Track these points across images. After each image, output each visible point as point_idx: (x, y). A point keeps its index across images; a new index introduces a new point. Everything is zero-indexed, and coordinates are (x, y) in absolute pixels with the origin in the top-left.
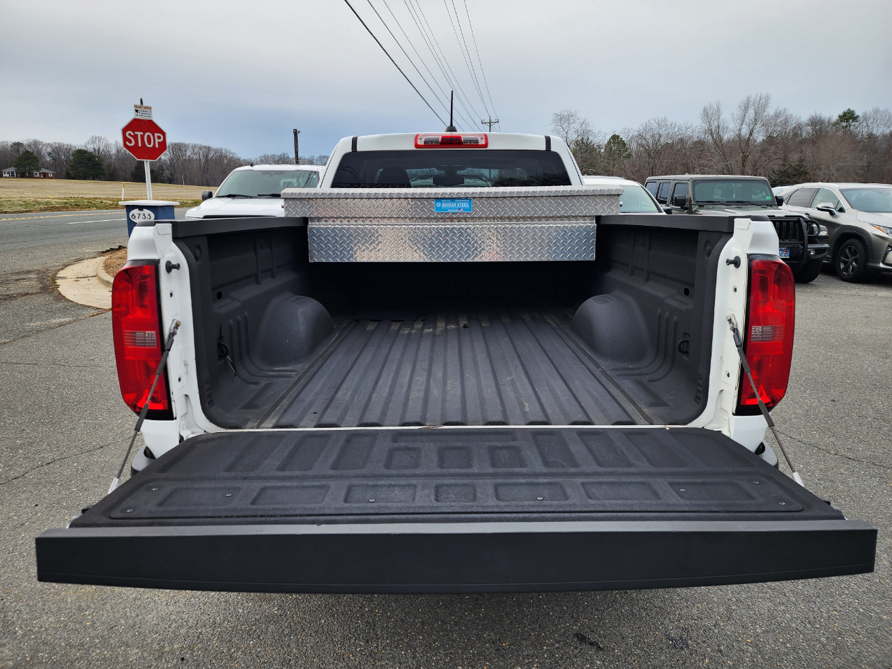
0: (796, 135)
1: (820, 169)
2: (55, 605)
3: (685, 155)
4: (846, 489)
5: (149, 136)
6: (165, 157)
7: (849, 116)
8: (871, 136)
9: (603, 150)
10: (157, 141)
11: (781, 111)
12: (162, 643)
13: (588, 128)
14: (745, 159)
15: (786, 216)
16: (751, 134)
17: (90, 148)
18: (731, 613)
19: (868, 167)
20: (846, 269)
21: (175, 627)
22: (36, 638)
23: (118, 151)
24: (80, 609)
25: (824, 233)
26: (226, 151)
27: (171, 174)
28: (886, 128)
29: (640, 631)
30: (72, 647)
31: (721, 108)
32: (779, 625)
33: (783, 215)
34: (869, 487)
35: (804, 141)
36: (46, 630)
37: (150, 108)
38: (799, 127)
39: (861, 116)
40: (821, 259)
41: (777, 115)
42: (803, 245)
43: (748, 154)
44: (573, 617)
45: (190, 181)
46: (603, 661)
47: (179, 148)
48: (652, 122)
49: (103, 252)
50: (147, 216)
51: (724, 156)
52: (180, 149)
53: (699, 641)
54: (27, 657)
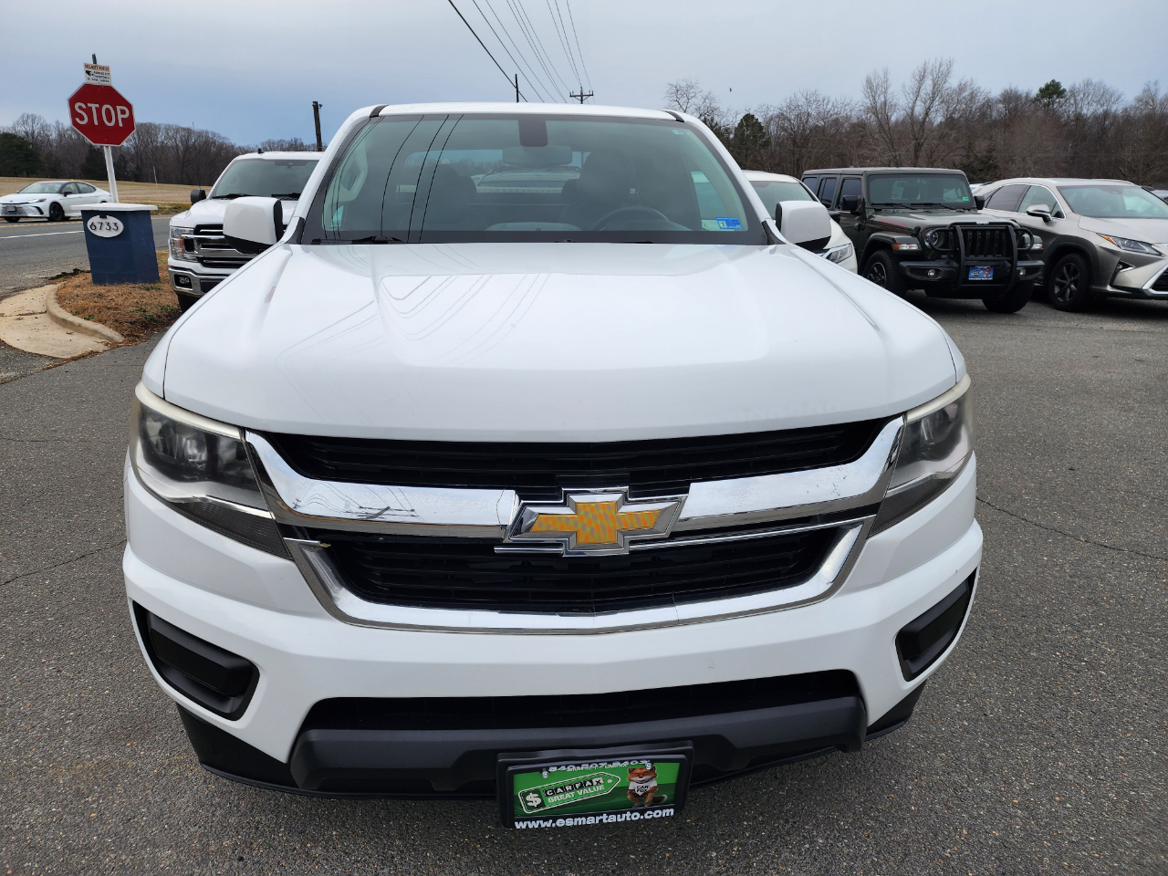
0: (983, 115)
1: (1013, 161)
2: (40, 790)
3: (840, 142)
4: (1108, 588)
5: (108, 111)
6: (128, 143)
7: (1052, 90)
8: (1079, 118)
9: (732, 136)
10: (120, 116)
11: (966, 82)
12: (205, 840)
13: (713, 105)
14: (918, 148)
15: (990, 223)
16: (927, 114)
17: (21, 130)
18: (986, 764)
19: (1073, 158)
20: (1062, 294)
21: (221, 815)
22: (18, 840)
23: (61, 135)
24: (79, 794)
25: (1037, 246)
26: (214, 134)
27: (138, 168)
28: (1099, 106)
29: (870, 794)
30: (72, 851)
31: (890, 77)
32: (1052, 778)
33: (986, 222)
34: (1137, 584)
35: (995, 124)
36: (32, 827)
37: (107, 69)
38: (988, 104)
39: (1068, 90)
40: (1032, 281)
41: (962, 88)
42: (1011, 262)
43: (922, 141)
44: (776, 778)
45: (165, 179)
46: (827, 839)
47: (149, 130)
48: (799, 95)
49: (53, 279)
50: (113, 226)
51: (892, 143)
52: (148, 133)
53: (950, 804)
54: (8, 869)
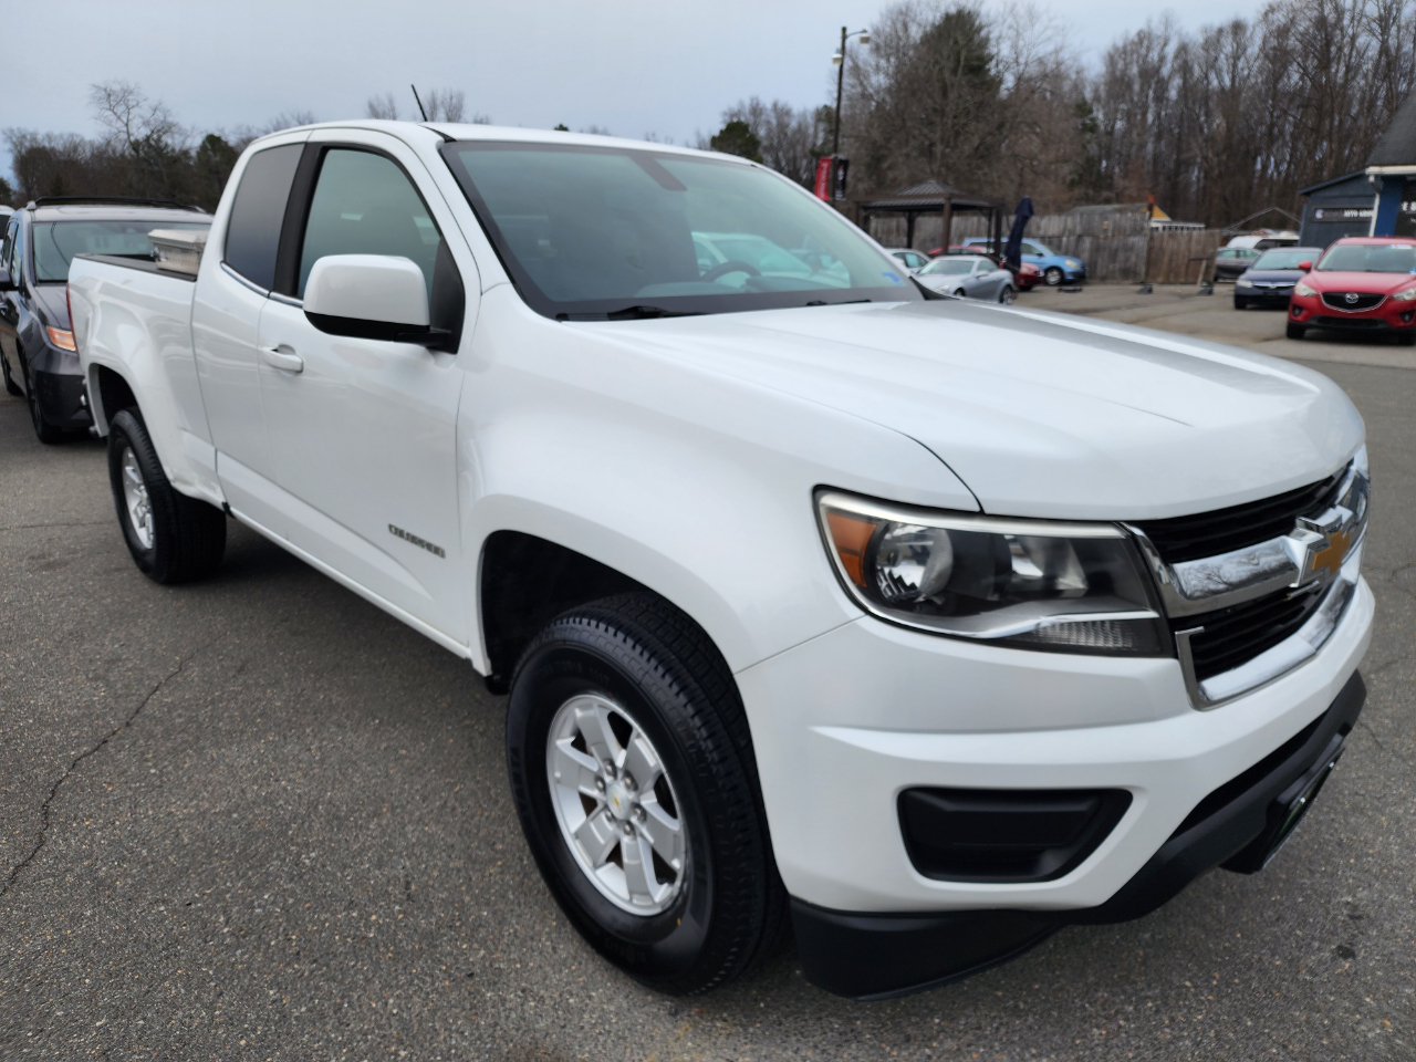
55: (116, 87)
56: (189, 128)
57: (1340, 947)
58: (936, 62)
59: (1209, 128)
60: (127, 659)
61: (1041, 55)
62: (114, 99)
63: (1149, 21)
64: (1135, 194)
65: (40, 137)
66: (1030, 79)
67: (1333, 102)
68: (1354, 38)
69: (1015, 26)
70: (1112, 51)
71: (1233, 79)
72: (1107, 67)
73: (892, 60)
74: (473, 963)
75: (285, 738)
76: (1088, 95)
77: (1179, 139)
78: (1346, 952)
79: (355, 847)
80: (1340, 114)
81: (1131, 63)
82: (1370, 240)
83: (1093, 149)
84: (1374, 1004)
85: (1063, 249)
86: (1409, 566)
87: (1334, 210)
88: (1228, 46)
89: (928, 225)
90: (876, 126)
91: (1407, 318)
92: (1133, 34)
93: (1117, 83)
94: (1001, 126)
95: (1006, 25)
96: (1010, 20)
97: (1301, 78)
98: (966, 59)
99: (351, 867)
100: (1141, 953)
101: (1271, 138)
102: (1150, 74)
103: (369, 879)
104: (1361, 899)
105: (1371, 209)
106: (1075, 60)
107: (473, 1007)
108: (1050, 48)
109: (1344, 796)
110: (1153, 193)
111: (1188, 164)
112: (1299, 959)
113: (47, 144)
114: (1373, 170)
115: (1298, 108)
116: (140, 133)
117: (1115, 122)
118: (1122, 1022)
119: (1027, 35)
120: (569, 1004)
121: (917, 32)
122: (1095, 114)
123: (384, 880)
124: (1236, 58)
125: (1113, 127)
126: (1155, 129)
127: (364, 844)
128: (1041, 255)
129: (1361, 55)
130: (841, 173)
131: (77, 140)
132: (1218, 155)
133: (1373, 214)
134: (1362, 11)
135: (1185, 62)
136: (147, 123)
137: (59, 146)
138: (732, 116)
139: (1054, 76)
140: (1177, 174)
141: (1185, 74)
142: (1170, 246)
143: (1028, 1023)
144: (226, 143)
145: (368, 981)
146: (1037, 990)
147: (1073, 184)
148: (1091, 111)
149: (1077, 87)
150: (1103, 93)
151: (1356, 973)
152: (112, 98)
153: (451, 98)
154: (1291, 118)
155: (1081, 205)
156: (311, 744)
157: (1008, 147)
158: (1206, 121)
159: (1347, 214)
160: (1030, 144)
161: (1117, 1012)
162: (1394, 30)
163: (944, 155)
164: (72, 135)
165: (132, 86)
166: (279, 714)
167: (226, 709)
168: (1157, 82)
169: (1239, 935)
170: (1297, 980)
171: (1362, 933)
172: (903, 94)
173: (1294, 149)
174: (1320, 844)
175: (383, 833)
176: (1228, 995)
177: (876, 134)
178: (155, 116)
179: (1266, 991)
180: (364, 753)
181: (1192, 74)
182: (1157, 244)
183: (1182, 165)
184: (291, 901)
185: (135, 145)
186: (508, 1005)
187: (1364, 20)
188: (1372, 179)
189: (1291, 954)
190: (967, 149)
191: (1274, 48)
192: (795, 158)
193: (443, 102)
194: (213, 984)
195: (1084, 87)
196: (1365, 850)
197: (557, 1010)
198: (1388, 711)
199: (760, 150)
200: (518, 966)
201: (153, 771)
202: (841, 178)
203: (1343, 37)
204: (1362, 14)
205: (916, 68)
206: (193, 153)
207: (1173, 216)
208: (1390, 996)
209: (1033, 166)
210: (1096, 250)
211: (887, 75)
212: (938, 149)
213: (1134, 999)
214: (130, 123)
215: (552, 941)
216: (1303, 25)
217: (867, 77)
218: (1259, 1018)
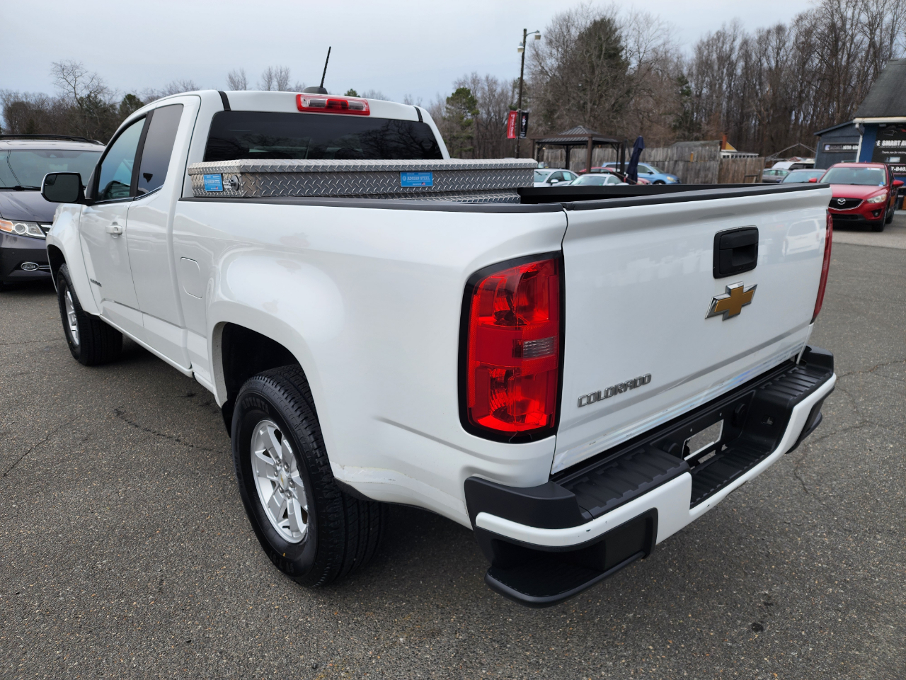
55: (68, 64)
56: (114, 90)
57: (754, 624)
58: (588, 51)
59: (762, 94)
60: (15, 432)
61: (653, 47)
62: (66, 71)
63: (724, 25)
64: (714, 135)
65: (20, 95)
66: (646, 62)
67: (839, 77)
68: (852, 37)
69: (637, 28)
70: (700, 44)
71: (777, 62)
72: (697, 55)
73: (560, 49)
74: (192, 635)
75: (104, 485)
76: (685, 72)
77: (743, 100)
78: (758, 628)
79: (133, 557)
80: (844, 84)
81: (712, 52)
82: (857, 165)
83: (688, 106)
84: (769, 662)
85: (666, 170)
86: (849, 374)
87: (837, 145)
88: (774, 42)
89: (580, 154)
90: (549, 91)
91: (877, 214)
92: (713, 34)
93: (704, 65)
94: (628, 92)
95: (632, 27)
96: (634, 25)
97: (820, 62)
98: (606, 49)
99: (127, 570)
100: (625, 626)
101: (801, 99)
102: (724, 59)
103: (137, 578)
104: (774, 592)
105: (858, 145)
106: (677, 50)
107: (186, 663)
108: (660, 42)
109: (776, 524)
110: (726, 134)
111: (748, 116)
112: (726, 631)
113: (24, 100)
114: (858, 120)
115: (818, 80)
116: (83, 93)
117: (702, 89)
118: (603, 673)
119: (645, 34)
120: (248, 661)
121: (576, 32)
122: (690, 84)
123: (147, 579)
124: (779, 49)
125: (701, 92)
126: (727, 94)
127: (139, 555)
128: (651, 173)
129: (858, 47)
130: (524, 121)
131: (44, 97)
132: (767, 110)
133: (859, 148)
134: (858, 19)
135: (747, 51)
136: (87, 87)
137: (32, 100)
138: (460, 84)
139: (662, 60)
140: (741, 123)
141: (746, 59)
142: (733, 167)
143: (543, 673)
144: (139, 100)
145: (121, 645)
146: (553, 651)
147: (675, 128)
148: (687, 82)
149: (678, 67)
150: (695, 72)
151: (761, 641)
152: (65, 71)
153: (281, 72)
154: (814, 87)
155: (681, 141)
156: (120, 489)
157: (634, 105)
158: (760, 89)
159: (845, 148)
160: (647, 103)
161: (601, 666)
162: (878, 32)
163: (592, 110)
164: (40, 94)
165: (78, 64)
166: (104, 469)
167: (70, 465)
168: (729, 64)
169: (690, 616)
170: (723, 645)
171: (770, 615)
172: (566, 71)
173: (815, 106)
174: (755, 555)
175: (153, 547)
176: (675, 655)
177: (550, 96)
178: (93, 82)
179: (700, 652)
180: (153, 494)
181: (751, 59)
182: (725, 166)
183: (745, 116)
184: (84, 592)
185: (81, 101)
186: (209, 662)
187: (859, 25)
188: (857, 126)
189: (722, 628)
190: (607, 106)
191: (803, 43)
192: (500, 111)
193: (276, 75)
194: (22, 646)
195: (682, 67)
196: (783, 559)
197: (240, 665)
198: (816, 468)
199: (477, 106)
200: (221, 636)
201: (14, 506)
202: (524, 124)
203: (846, 36)
204: (858, 21)
205: (575, 55)
206: (118, 106)
207: (739, 148)
208: (781, 657)
209: (649, 116)
210: (687, 170)
211: (557, 60)
212: (589, 105)
213: (614, 657)
214: (76, 87)
215: (246, 619)
216: (821, 28)
217: (544, 60)
218: (693, 670)
